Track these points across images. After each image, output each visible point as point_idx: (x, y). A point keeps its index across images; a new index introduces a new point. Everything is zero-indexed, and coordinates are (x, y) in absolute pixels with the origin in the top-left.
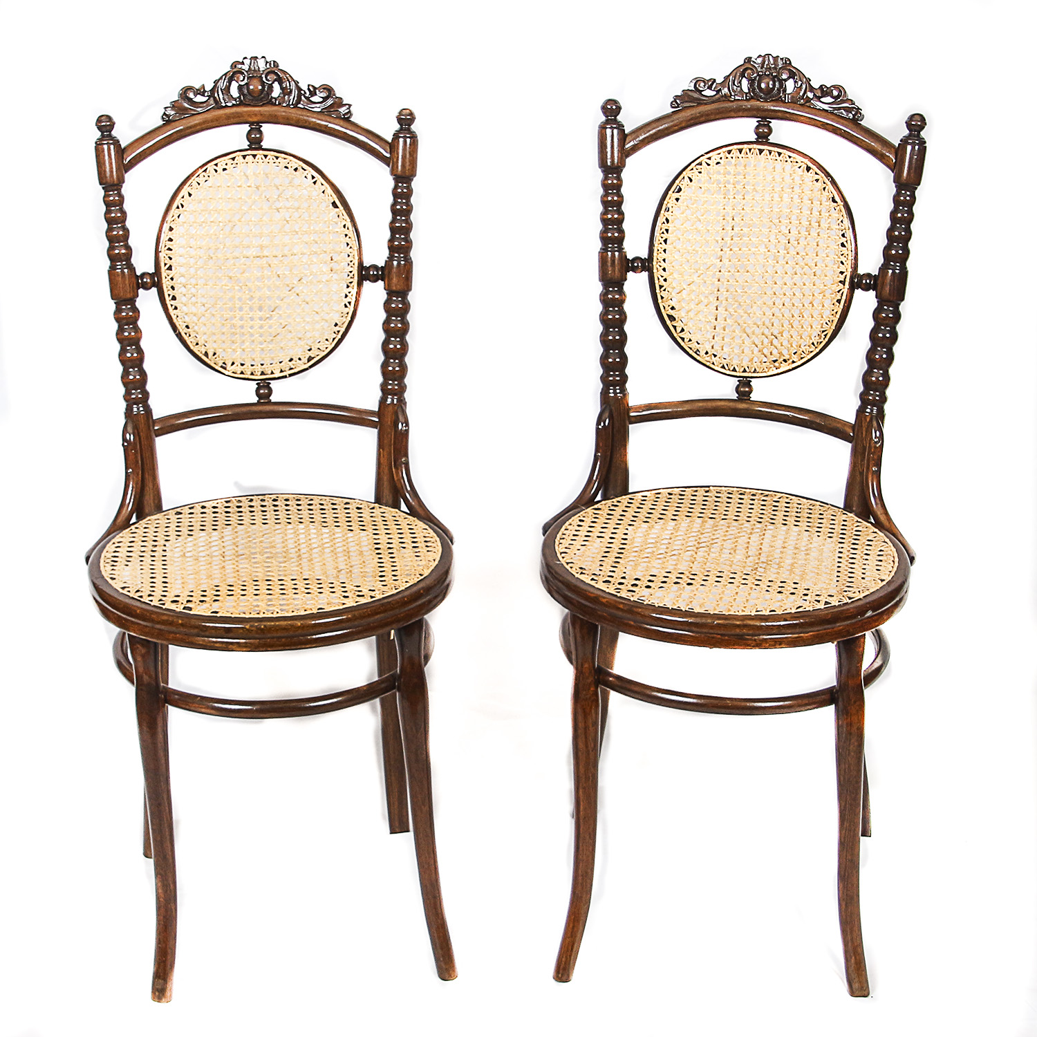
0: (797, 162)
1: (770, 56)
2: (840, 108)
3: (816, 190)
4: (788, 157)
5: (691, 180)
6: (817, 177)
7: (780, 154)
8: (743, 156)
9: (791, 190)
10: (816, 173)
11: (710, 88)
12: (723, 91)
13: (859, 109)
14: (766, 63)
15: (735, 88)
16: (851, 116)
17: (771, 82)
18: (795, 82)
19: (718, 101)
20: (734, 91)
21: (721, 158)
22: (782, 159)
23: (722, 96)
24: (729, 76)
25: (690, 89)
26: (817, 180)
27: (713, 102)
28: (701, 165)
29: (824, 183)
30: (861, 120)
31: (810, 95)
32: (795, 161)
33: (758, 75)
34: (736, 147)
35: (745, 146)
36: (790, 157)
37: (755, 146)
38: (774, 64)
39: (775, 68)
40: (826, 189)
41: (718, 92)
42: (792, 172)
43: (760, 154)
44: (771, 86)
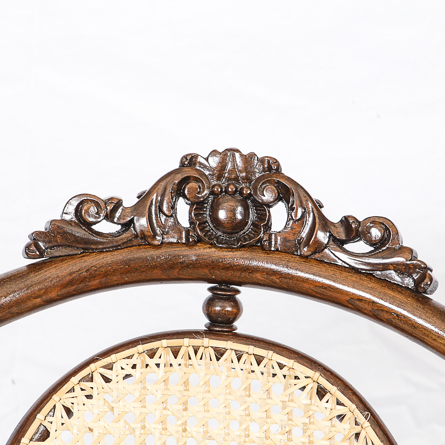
0: (296, 378)
1: (237, 155)
2: (385, 267)
3: (339, 438)
4: (276, 367)
5: (69, 412)
6: (340, 410)
7: (259, 360)
8: (182, 362)
9: (285, 437)
10: (339, 403)
11: (109, 217)
12: (137, 224)
13: (427, 268)
14: (229, 166)
15: (163, 218)
16: (409, 282)
17: (240, 209)
18: (291, 208)
19: (127, 244)
20: (162, 227)
21: (134, 367)
22: (264, 370)
23: (136, 236)
24: (150, 193)
25: (67, 217)
26: (341, 417)
27: (117, 248)
28: (91, 380)
29: (357, 424)
30: (432, 292)
31: (322, 236)
32: (293, 374)
33: (212, 193)
34: (165, 342)
35: (186, 341)
36: (281, 366)
37: (206, 341)
38: (246, 169)
39: (248, 179)
40: (362, 437)
41: (127, 225)
42: (286, 399)
43: (218, 359)
44: (239, 217)
